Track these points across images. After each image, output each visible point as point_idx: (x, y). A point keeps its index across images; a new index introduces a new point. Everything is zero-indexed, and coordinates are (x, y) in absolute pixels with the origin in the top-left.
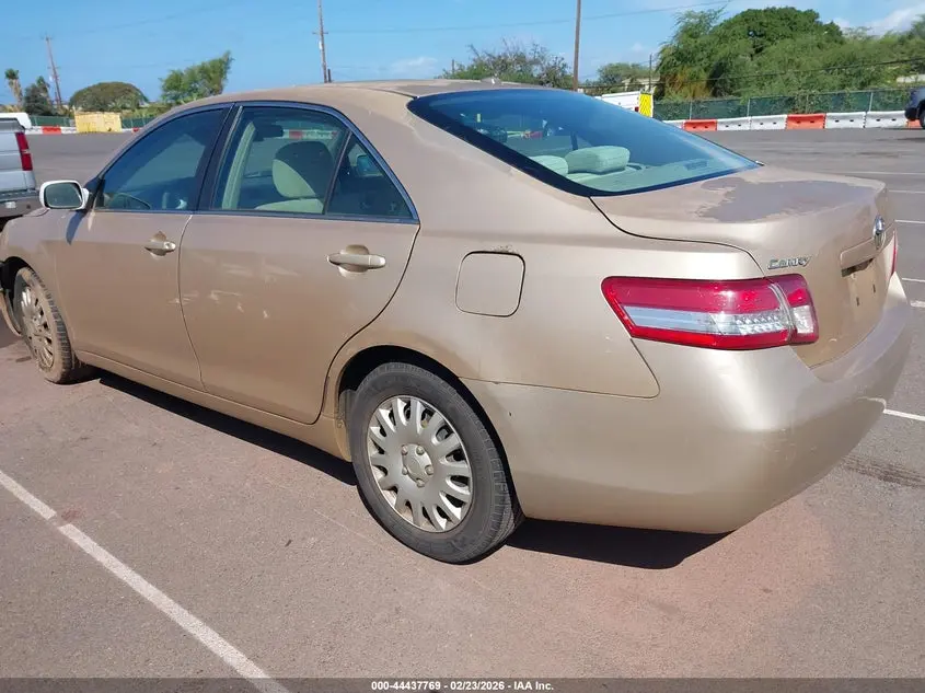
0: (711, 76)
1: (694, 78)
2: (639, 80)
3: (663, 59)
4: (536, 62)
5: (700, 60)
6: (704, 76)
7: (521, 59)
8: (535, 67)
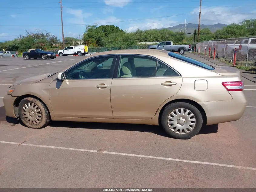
0: (97, 42)
1: (93, 42)
2: (77, 42)
3: (85, 37)
4: (47, 36)
5: (94, 37)
6: (95, 41)
7: (43, 35)
8: (47, 38)
